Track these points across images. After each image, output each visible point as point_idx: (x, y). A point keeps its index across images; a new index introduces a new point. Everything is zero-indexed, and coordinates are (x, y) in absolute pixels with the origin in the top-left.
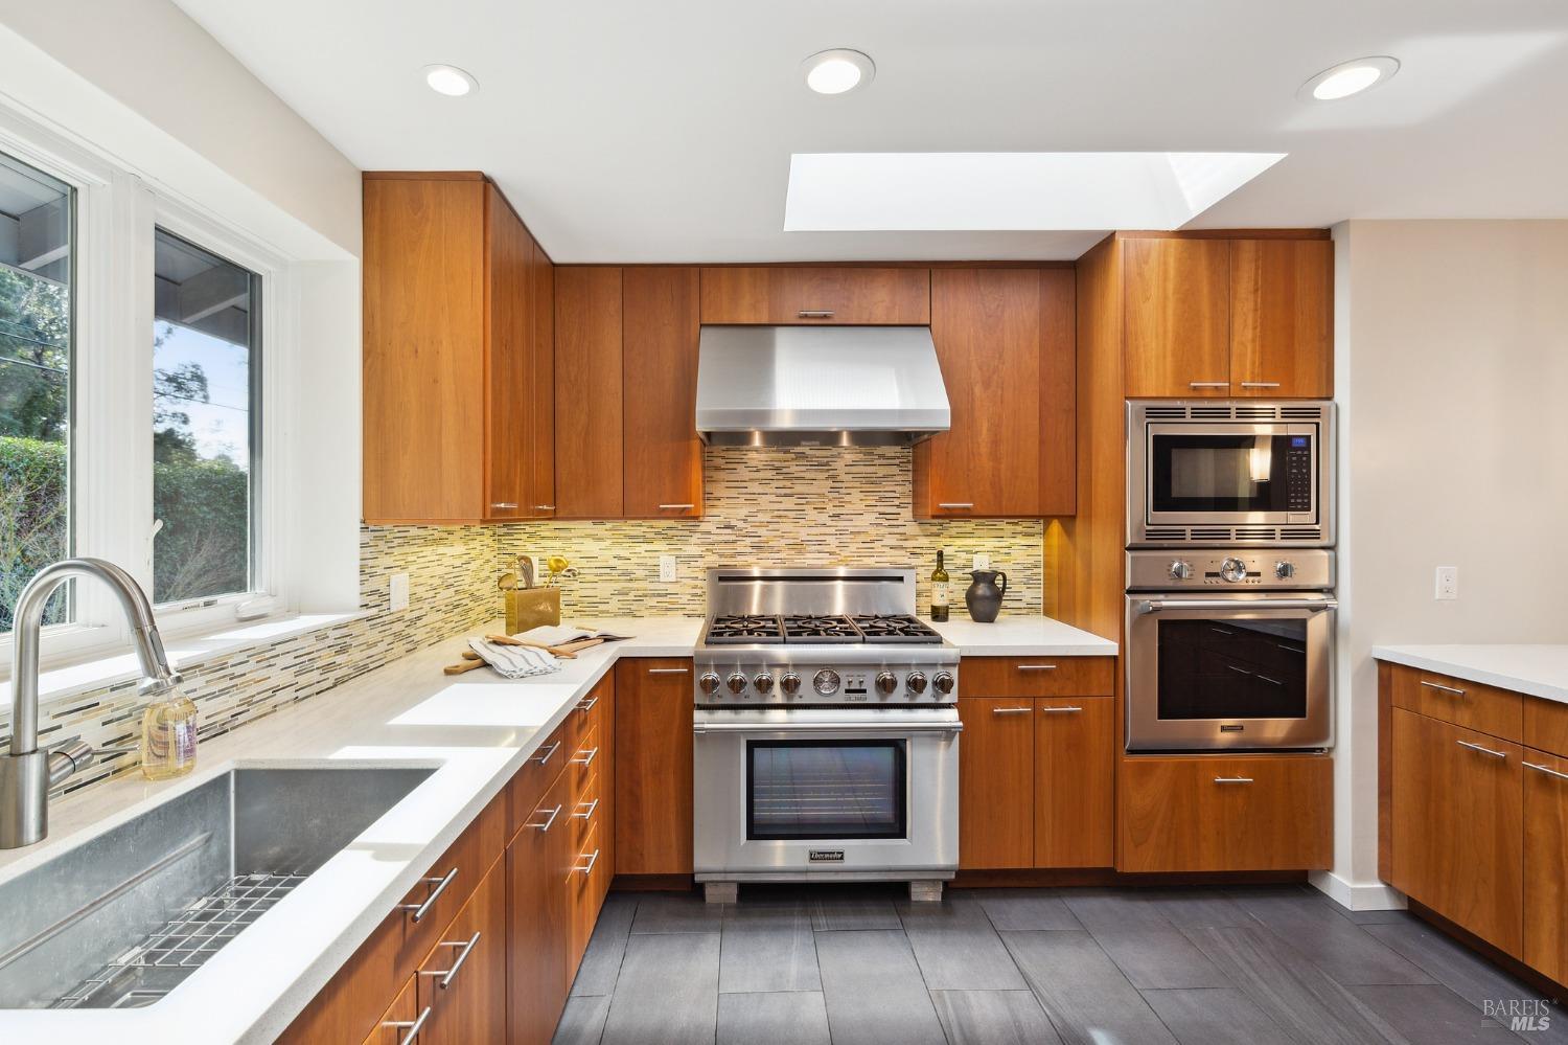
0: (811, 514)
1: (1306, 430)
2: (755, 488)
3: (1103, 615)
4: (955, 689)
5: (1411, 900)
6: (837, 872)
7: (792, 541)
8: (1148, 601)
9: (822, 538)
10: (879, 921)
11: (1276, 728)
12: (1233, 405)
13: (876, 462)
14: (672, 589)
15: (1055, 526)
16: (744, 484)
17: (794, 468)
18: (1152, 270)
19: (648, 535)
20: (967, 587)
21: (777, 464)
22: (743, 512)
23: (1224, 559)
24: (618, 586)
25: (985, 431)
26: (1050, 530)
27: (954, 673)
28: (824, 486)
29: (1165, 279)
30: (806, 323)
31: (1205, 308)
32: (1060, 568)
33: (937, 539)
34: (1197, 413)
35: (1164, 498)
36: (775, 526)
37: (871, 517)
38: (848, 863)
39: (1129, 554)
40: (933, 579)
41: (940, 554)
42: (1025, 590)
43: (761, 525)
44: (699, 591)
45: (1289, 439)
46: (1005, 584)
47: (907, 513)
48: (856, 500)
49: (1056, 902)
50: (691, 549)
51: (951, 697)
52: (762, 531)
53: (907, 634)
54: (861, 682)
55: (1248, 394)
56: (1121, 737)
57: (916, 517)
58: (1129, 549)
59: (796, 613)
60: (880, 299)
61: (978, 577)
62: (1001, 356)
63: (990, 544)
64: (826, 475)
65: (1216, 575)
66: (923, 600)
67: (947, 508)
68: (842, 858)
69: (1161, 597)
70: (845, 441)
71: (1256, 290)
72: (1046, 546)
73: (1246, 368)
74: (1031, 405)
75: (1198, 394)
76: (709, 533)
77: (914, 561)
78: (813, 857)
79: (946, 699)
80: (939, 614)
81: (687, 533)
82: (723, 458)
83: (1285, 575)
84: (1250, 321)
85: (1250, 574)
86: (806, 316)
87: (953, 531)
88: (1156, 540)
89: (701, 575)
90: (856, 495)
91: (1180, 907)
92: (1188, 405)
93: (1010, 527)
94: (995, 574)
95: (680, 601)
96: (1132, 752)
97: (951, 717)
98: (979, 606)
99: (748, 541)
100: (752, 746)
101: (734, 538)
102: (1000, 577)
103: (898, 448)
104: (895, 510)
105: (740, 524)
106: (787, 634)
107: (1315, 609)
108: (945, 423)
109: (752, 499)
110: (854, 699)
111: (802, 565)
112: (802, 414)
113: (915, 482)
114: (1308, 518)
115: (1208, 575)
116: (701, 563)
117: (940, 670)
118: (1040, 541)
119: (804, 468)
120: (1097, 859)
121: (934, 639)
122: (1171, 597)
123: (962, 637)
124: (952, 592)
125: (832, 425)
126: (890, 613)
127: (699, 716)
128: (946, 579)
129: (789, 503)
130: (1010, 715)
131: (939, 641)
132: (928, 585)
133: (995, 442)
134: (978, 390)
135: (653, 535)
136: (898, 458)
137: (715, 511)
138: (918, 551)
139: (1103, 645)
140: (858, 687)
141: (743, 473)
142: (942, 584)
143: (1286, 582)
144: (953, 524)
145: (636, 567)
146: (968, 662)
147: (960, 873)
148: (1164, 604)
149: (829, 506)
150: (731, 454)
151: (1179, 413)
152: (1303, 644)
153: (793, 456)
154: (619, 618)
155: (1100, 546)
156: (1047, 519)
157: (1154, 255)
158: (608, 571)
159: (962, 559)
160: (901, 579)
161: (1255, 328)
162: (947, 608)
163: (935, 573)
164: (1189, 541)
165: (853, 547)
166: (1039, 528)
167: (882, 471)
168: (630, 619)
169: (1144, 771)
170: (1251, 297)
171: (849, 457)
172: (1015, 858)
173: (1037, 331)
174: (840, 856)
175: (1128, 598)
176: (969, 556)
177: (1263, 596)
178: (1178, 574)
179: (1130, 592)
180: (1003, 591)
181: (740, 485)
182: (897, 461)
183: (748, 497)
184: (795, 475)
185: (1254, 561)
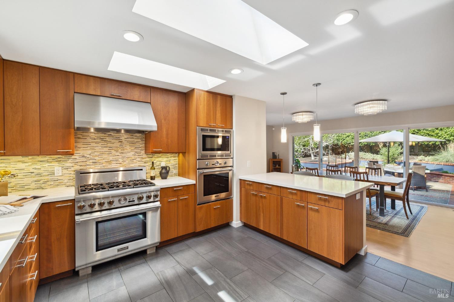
0: (113, 152)
1: (228, 135)
2: (94, 145)
3: (192, 175)
4: (159, 197)
5: (244, 223)
6: (126, 253)
7: (107, 161)
8: (201, 171)
9: (117, 159)
10: (139, 262)
11: (223, 195)
12: (217, 129)
13: (134, 138)
14: (59, 178)
15: (181, 155)
16: (90, 143)
17: (108, 139)
18: (202, 99)
19: (49, 160)
20: (160, 170)
21: (102, 137)
22: (90, 152)
23: (215, 161)
24: (36, 179)
25: (165, 131)
26: (179, 156)
27: (159, 193)
28: (117, 144)
29: (204, 101)
30: (112, 97)
31: (212, 109)
32: (182, 164)
33: (152, 158)
34: (211, 130)
35: (204, 149)
36: (102, 156)
37: (133, 153)
38: (130, 249)
39: (198, 161)
40: (151, 169)
41: (153, 163)
42: (174, 171)
43: (96, 156)
44: (72, 178)
45: (226, 137)
46: (169, 169)
47: (143, 152)
48: (128, 148)
49: (183, 243)
50: (68, 164)
51: (158, 199)
52: (97, 158)
53: (146, 184)
54: (133, 199)
55: (219, 127)
56: (196, 201)
57: (146, 153)
58: (198, 160)
59: (109, 182)
60: (136, 93)
61: (163, 168)
62: (168, 113)
63: (165, 159)
64: (119, 141)
65: (214, 164)
66: (148, 175)
67: (155, 151)
68: (128, 248)
69: (204, 170)
70: (123, 132)
71: (220, 106)
72: (179, 160)
73: (219, 122)
74: (176, 125)
75: (210, 126)
76: (76, 159)
77: (145, 165)
78: (119, 250)
79: (157, 200)
80: (152, 178)
81: (67, 159)
82: (81, 135)
83: (225, 164)
84: (219, 112)
85: (220, 164)
86: (113, 95)
87: (156, 156)
88: (203, 158)
89: (73, 173)
90: (128, 147)
91: (207, 236)
92: (209, 128)
93: (170, 155)
94: (167, 167)
95: (64, 182)
96: (198, 205)
97: (158, 204)
98: (163, 175)
99: (91, 161)
100: (97, 223)
101: (86, 160)
102: (168, 167)
103: (141, 134)
104: (140, 151)
105: (88, 156)
106: (109, 188)
107: (230, 170)
108: (155, 129)
109: (93, 148)
110: (131, 203)
111: (111, 167)
112: (108, 123)
113: (145, 144)
114: (229, 152)
115: (212, 164)
116: (73, 169)
117: (155, 192)
118: (177, 158)
119: (111, 139)
120: (191, 230)
121: (153, 185)
122: (206, 170)
123: (160, 183)
124: (156, 172)
125: (118, 128)
126: (139, 179)
127: (77, 218)
128: (154, 169)
129: (106, 149)
130: (172, 201)
131: (154, 185)
132: (149, 171)
133: (167, 134)
134: (163, 121)
135: (52, 160)
136: (141, 137)
137: (78, 152)
138: (146, 162)
139: (192, 182)
140: (132, 200)
141: (89, 140)
142: (153, 170)
143: (226, 165)
144: (156, 155)
145: (44, 171)
146: (162, 189)
147: (160, 243)
148: (204, 171)
149: (120, 151)
150: (84, 134)
151: (207, 130)
152: (228, 177)
153: (107, 135)
154: (35, 190)
155: (191, 159)
156: (179, 153)
157: (202, 95)
158: (30, 174)
159: (158, 163)
160: (142, 170)
161: (220, 114)
162: (155, 176)
163: (151, 167)
164: (209, 158)
165: (127, 162)
166: (177, 155)
167: (136, 140)
168: (41, 190)
169: (201, 208)
170: (220, 107)
171: (126, 136)
172: (173, 235)
173: (177, 108)
174: (127, 248)
175: (197, 171)
176: (160, 163)
177: (221, 168)
178: (207, 165)
179: (198, 169)
180: (169, 171)
181: (88, 144)
182: (140, 138)
183: (91, 147)
184: (108, 141)
185: (220, 161)
